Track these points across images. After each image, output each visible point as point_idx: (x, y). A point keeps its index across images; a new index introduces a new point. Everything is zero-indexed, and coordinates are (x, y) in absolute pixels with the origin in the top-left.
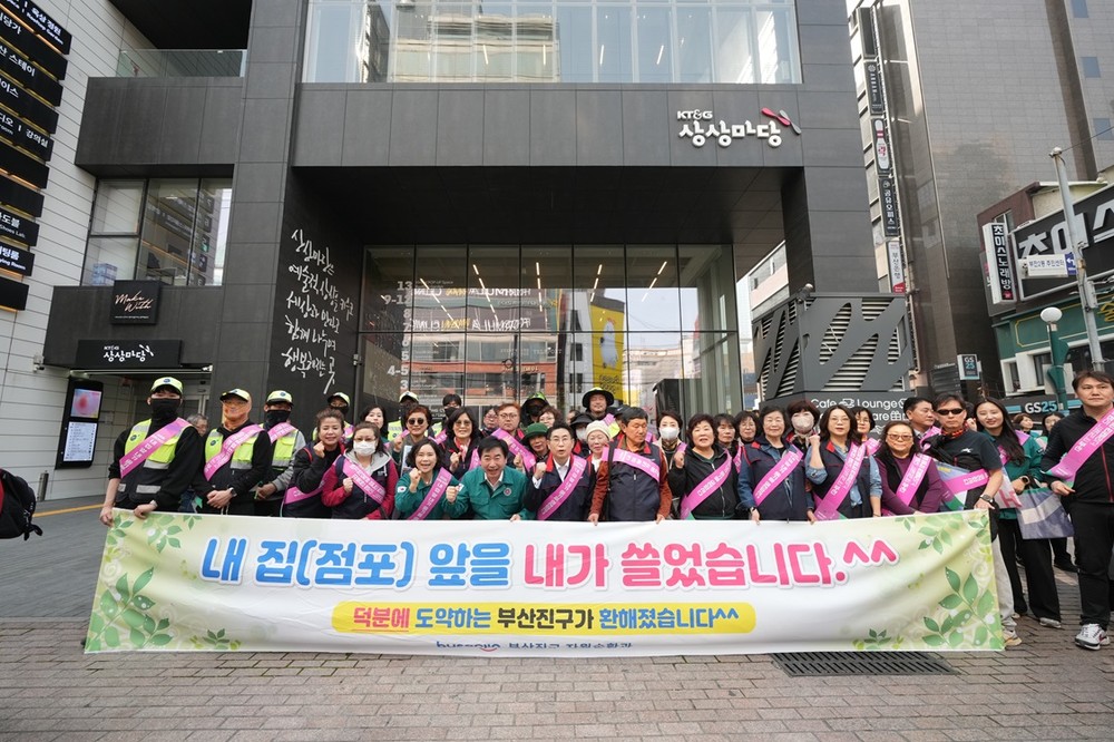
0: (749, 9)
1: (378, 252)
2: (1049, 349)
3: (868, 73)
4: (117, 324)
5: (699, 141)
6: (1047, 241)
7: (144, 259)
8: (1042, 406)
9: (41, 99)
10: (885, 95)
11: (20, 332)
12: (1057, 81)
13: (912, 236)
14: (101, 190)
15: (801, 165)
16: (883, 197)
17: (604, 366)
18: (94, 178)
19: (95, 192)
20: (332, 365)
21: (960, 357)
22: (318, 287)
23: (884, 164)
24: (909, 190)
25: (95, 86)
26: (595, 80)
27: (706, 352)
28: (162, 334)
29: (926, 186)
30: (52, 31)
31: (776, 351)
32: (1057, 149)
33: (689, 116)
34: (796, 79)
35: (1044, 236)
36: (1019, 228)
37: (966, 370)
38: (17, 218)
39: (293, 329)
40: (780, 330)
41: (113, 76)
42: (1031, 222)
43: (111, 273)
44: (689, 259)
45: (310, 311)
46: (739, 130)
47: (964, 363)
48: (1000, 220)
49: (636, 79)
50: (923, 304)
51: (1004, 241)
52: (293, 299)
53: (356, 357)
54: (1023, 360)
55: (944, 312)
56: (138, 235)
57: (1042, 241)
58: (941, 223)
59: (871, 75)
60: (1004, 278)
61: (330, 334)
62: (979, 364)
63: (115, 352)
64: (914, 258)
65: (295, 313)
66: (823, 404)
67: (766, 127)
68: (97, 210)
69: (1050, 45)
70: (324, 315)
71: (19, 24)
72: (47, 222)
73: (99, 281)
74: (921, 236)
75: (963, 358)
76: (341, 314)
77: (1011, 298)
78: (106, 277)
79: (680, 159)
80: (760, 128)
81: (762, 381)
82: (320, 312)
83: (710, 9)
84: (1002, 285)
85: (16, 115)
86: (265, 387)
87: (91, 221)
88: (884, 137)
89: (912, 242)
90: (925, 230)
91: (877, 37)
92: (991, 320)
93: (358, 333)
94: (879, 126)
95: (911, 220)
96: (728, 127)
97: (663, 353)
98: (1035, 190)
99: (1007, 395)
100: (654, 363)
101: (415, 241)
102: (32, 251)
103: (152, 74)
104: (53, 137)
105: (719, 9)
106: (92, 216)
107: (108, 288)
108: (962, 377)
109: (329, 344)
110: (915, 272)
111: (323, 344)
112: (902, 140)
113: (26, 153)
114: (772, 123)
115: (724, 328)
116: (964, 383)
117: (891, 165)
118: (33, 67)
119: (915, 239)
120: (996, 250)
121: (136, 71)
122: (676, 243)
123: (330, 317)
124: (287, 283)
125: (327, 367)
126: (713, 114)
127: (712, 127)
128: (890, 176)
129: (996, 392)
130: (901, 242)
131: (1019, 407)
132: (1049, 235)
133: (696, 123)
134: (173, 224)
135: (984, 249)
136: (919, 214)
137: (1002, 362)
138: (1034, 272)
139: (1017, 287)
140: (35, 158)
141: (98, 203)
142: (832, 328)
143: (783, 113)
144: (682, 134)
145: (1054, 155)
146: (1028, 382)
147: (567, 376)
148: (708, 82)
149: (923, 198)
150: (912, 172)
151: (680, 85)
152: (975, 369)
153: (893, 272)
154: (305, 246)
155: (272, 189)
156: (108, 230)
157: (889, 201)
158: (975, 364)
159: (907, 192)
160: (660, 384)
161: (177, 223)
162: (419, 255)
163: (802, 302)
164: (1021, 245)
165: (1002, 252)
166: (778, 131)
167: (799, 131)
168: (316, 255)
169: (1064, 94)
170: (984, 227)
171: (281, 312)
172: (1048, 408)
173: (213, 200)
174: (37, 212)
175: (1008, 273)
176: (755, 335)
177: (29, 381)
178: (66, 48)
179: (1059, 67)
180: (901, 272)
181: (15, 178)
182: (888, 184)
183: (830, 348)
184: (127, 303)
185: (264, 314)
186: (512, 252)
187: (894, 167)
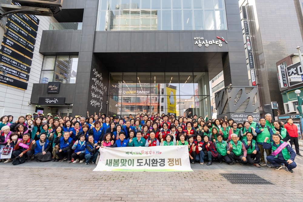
0: (213, 10)
1: (113, 74)
2: (297, 100)
3: (244, 24)
4: (49, 93)
5: (200, 45)
6: (296, 70)
7: (55, 77)
8: (296, 117)
9: (32, 36)
10: (249, 30)
11: (25, 95)
12: (298, 25)
13: (257, 68)
14: (45, 59)
15: (228, 51)
16: (249, 58)
17: (171, 104)
18: (43, 56)
19: (43, 59)
20: (101, 104)
21: (272, 102)
22: (99, 84)
23: (249, 49)
24: (257, 56)
25: (44, 32)
26: (172, 29)
27: (200, 101)
28: (60, 96)
29: (261, 55)
30: (35, 19)
31: (222, 101)
32: (298, 47)
33: (197, 39)
34: (226, 29)
35: (295, 69)
36: (288, 66)
37: (273, 106)
38: (26, 66)
39: (93, 95)
40: (223, 96)
41: (48, 30)
42: (292, 65)
43: (47, 80)
44: (196, 76)
45: (97, 90)
46: (211, 42)
47: (273, 104)
48: (283, 64)
49: (183, 29)
50: (261, 87)
51: (284, 70)
52: (93, 87)
53: (107, 102)
54: (290, 104)
55: (267, 89)
56: (54, 70)
57: (295, 70)
58: (265, 65)
59: (246, 24)
60: (284, 80)
61: (101, 96)
62: (277, 104)
63: (48, 100)
64: (258, 75)
65: (93, 90)
66: (235, 116)
67: (218, 41)
68: (44, 64)
69: (296, 15)
70: (100, 91)
71: (28, 18)
72: (32, 67)
73: (44, 82)
74: (260, 68)
75: (273, 103)
76: (104, 90)
77: (286, 86)
78: (46, 81)
79: (195, 50)
80: (216, 42)
81: (218, 109)
82: (99, 90)
83: (203, 10)
84: (283, 82)
85: (26, 40)
86: (86, 110)
87: (42, 67)
88: (249, 41)
89: (258, 70)
90: (261, 66)
91: (247, 14)
92: (280, 92)
93: (108, 95)
94: (248, 38)
95: (257, 64)
96: (208, 41)
97: (187, 100)
98: (292, 56)
99: (286, 113)
100: (184, 103)
101: (123, 71)
102: (29, 75)
103: (58, 29)
104: (34, 46)
105: (205, 10)
106: (42, 65)
107: (47, 84)
108: (273, 108)
109: (101, 98)
110: (258, 78)
111: (100, 98)
112: (254, 42)
113: (28, 50)
114: (220, 40)
115: (206, 94)
116: (273, 110)
117: (251, 49)
118: (31, 28)
119: (258, 69)
120: (282, 73)
121: (54, 28)
122: (193, 71)
123: (101, 91)
124: (92, 83)
125: (100, 104)
126: (204, 38)
127: (203, 41)
128: (251, 52)
129: (282, 113)
130: (254, 70)
131: (289, 117)
132: (297, 69)
133: (199, 41)
134: (61, 67)
135: (278, 72)
136: (259, 62)
137: (284, 104)
138: (293, 80)
139: (288, 83)
140: (30, 51)
141: (44, 62)
142: (237, 96)
143: (222, 38)
144: (195, 43)
145: (298, 48)
146: (292, 110)
147: (160, 107)
148: (202, 30)
149: (260, 57)
150: (257, 51)
151: (195, 30)
152: (276, 106)
153: (252, 78)
154: (96, 73)
155: (89, 58)
156: (46, 69)
157: (251, 59)
158: (276, 104)
159: (256, 57)
160: (188, 109)
161: (62, 66)
162: (124, 75)
163: (229, 89)
164: (289, 71)
165: (283, 73)
166: (221, 43)
167: (227, 42)
168: (98, 75)
169: (300, 29)
170: (278, 66)
171: (91, 90)
172: (298, 117)
173: (71, 60)
174: (30, 64)
175: (285, 79)
176: (216, 97)
177: (27, 108)
178: (38, 23)
179: (299, 22)
180: (254, 78)
181: (26, 56)
182: (250, 54)
183: (237, 101)
184: (52, 88)
185: (86, 91)
186: (149, 74)
187: (252, 49)
